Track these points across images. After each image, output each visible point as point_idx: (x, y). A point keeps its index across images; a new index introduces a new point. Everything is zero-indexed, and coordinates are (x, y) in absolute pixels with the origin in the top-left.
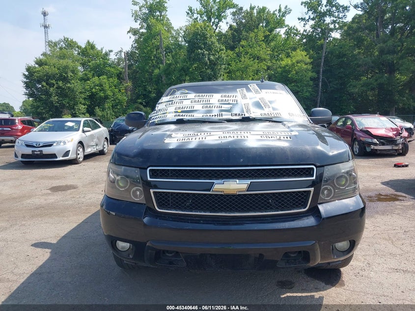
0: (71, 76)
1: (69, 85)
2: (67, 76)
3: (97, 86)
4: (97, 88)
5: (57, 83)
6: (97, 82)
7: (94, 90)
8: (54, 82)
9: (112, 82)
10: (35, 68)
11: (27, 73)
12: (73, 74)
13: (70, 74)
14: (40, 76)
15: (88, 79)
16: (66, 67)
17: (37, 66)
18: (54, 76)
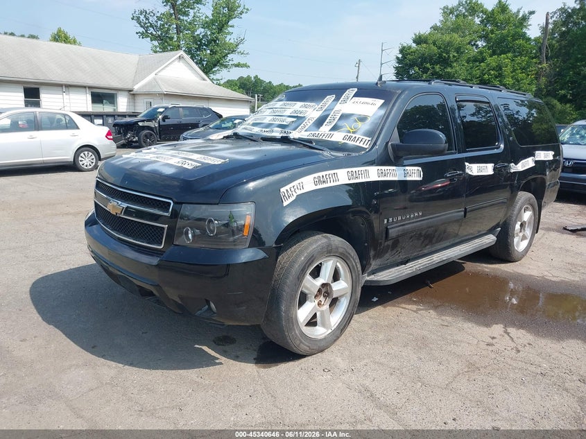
0: (454, 56)
1: (449, 70)
2: (449, 56)
3: (493, 69)
4: (492, 72)
5: (433, 68)
6: (494, 64)
7: (486, 76)
8: (428, 65)
9: (518, 64)
10: (410, 47)
11: (400, 56)
12: (457, 53)
13: (453, 54)
14: (414, 59)
15: (483, 60)
16: (449, 44)
17: (414, 45)
18: (431, 58)
